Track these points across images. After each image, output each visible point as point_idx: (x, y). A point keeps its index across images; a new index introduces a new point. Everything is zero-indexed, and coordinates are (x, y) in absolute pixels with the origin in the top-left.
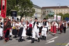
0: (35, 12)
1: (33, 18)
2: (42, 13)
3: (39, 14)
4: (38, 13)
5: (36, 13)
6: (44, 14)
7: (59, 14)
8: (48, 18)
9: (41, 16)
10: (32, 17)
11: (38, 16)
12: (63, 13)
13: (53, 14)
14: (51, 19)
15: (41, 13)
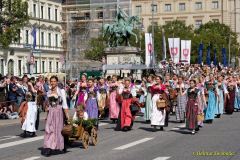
0: (27, 18)
1: (15, 58)
2: (70, 22)
3: (50, 28)
4: (43, 27)
5: (32, 22)
6: (79, 30)
7: (168, 25)
8: (105, 55)
9: (64, 42)
10: (12, 51)
11: (46, 43)
12: (190, 22)
13: (130, 29)
14: (122, 57)
15: (64, 24)
